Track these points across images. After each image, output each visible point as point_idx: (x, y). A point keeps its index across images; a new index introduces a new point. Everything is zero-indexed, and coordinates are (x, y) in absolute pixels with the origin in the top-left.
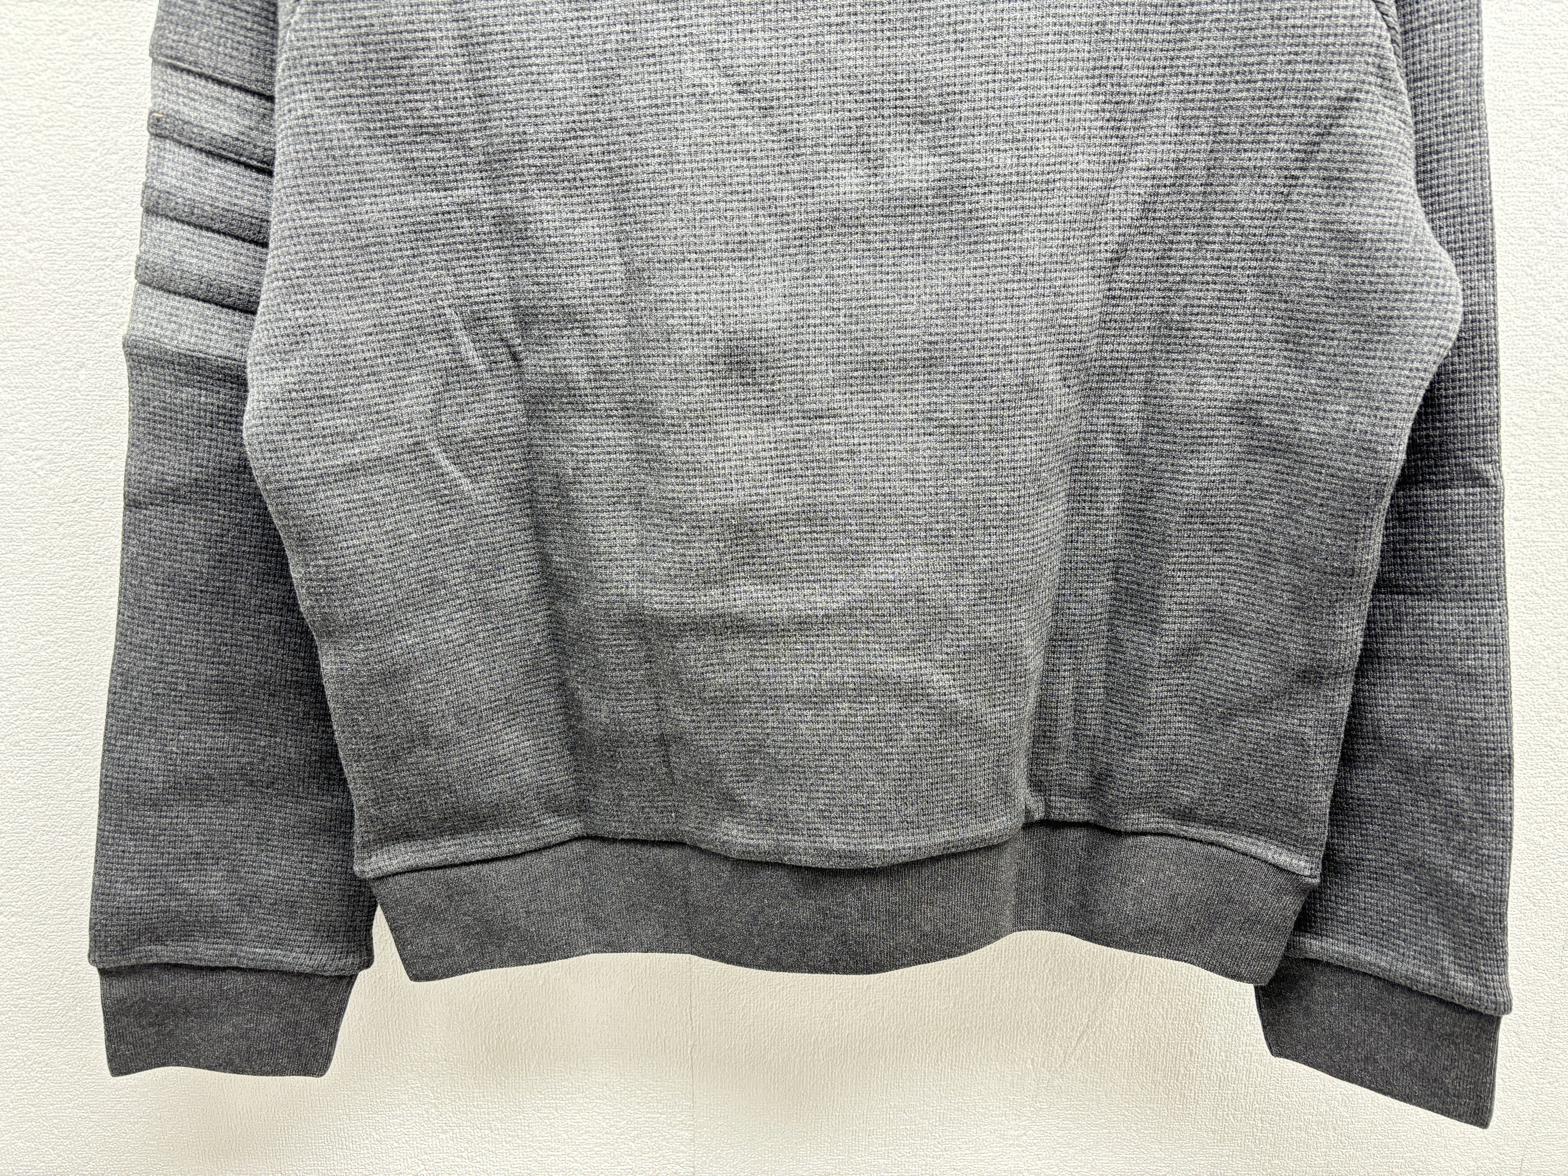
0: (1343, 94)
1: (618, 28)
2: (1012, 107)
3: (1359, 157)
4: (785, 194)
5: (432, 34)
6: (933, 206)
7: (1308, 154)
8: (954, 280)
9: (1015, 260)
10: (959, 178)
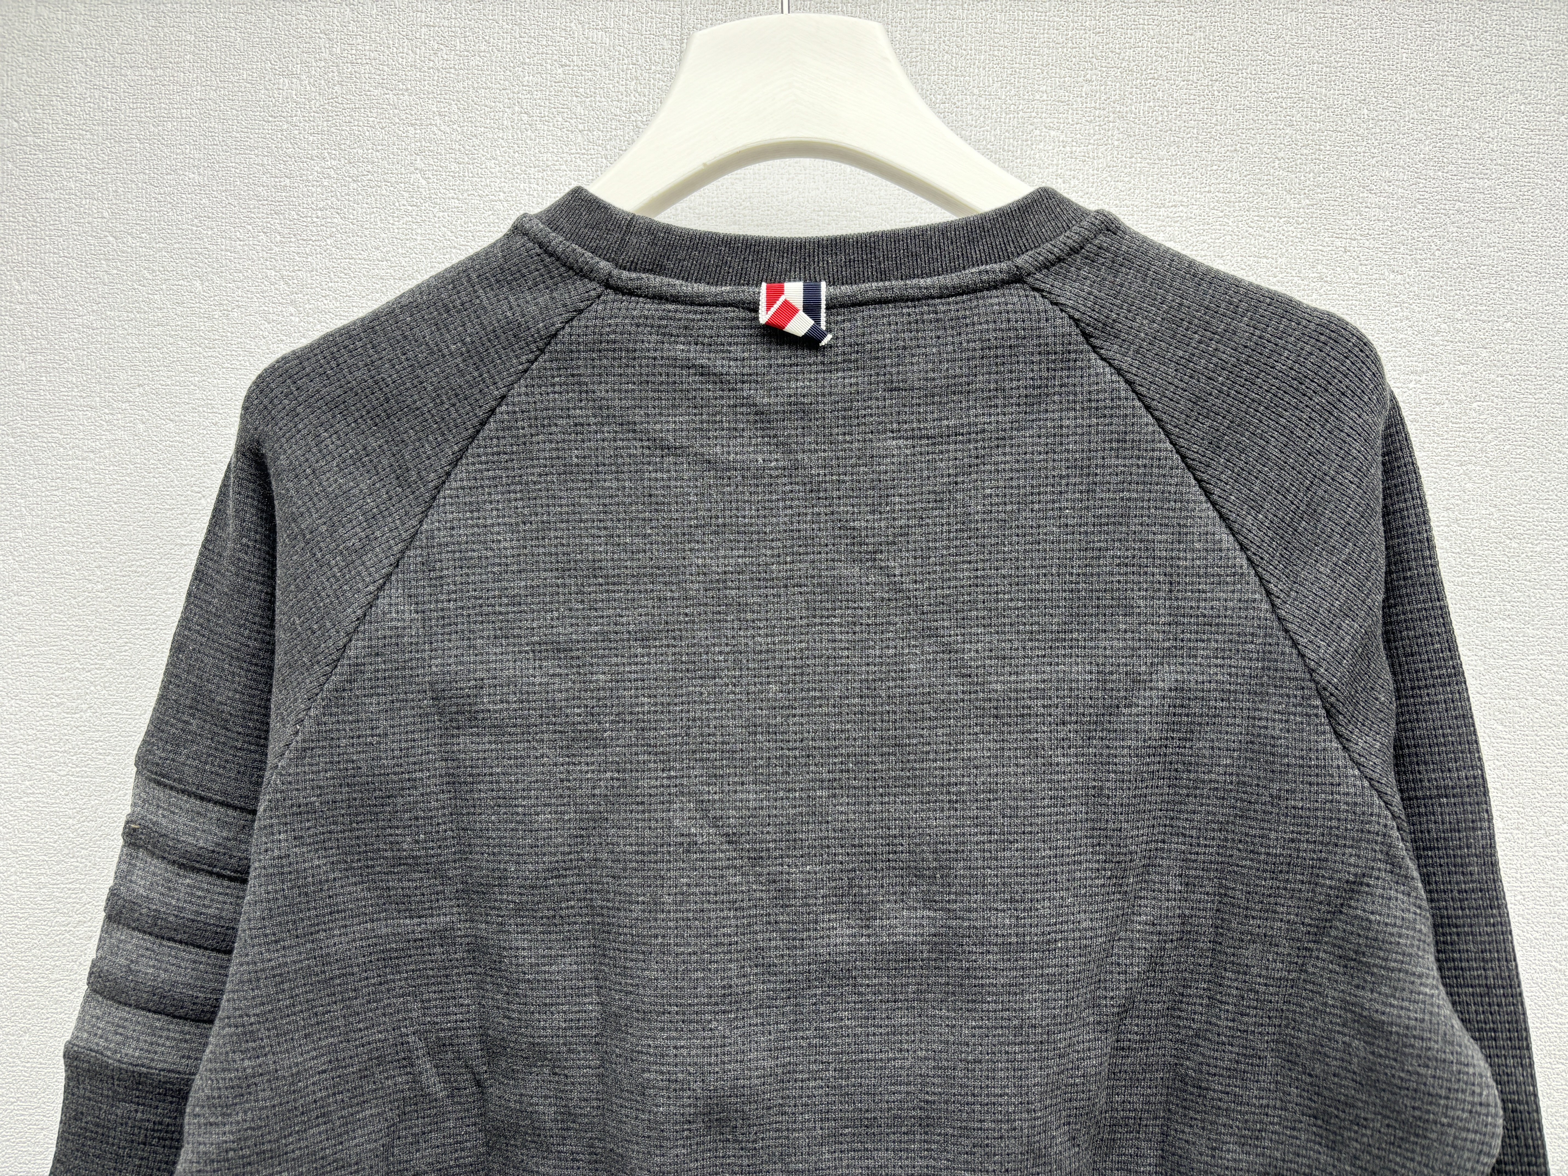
0: (1352, 878)
1: (609, 775)
2: (1010, 867)
3: (1376, 943)
4: (773, 943)
5: (419, 775)
6: (929, 959)
7: (1320, 931)
8: (951, 1039)
9: (1016, 1022)
10: (956, 935)
